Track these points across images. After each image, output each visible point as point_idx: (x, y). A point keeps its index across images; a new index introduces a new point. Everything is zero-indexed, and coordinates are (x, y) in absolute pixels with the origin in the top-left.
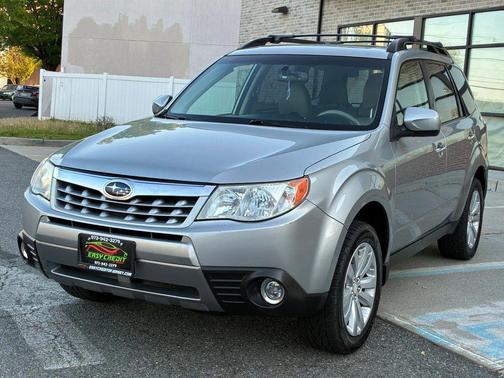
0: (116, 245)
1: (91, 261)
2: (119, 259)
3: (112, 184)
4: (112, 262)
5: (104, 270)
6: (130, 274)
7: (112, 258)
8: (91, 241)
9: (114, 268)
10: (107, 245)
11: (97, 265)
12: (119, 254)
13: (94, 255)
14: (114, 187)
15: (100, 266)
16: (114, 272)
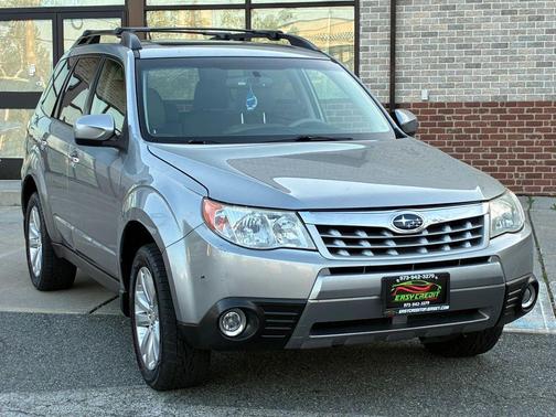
0: (429, 280)
1: (400, 305)
2: (433, 295)
3: (400, 217)
4: (424, 300)
5: (417, 310)
6: (447, 307)
7: (424, 296)
8: (401, 282)
9: (427, 306)
10: (419, 283)
11: (408, 308)
12: (433, 289)
13: (403, 297)
14: (404, 221)
15: (412, 307)
16: (429, 309)
